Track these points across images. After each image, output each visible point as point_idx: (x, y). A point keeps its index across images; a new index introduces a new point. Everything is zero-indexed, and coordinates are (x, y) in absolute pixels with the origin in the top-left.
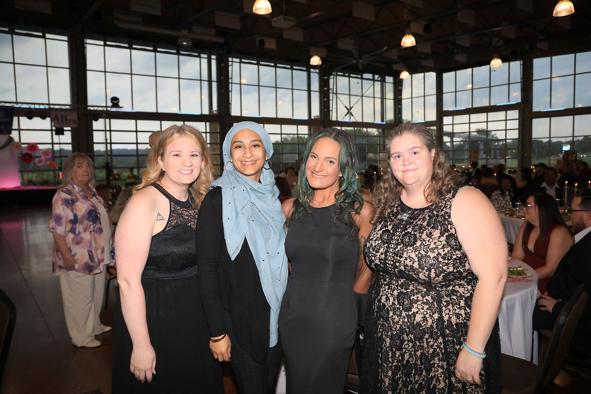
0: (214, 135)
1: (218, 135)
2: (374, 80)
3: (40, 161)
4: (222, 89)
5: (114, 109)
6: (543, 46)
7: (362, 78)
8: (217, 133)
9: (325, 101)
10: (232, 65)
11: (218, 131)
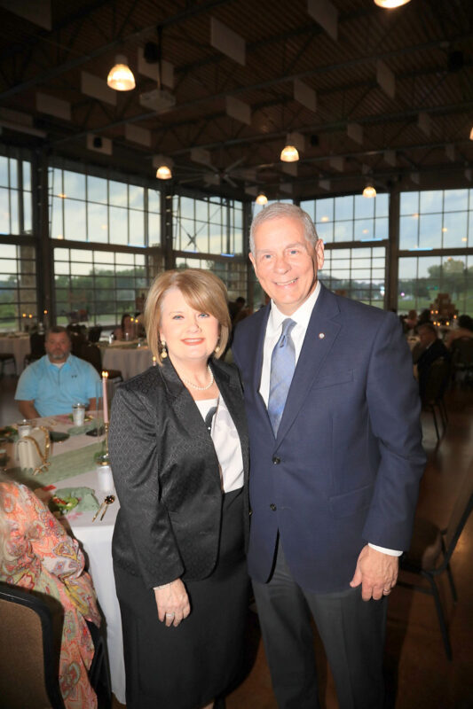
0: (26, 263)
1: (34, 263)
2: (221, 204)
4: (38, 202)
6: (415, 178)
7: (209, 202)
8: (33, 260)
9: (167, 226)
10: (53, 171)
11: (34, 257)
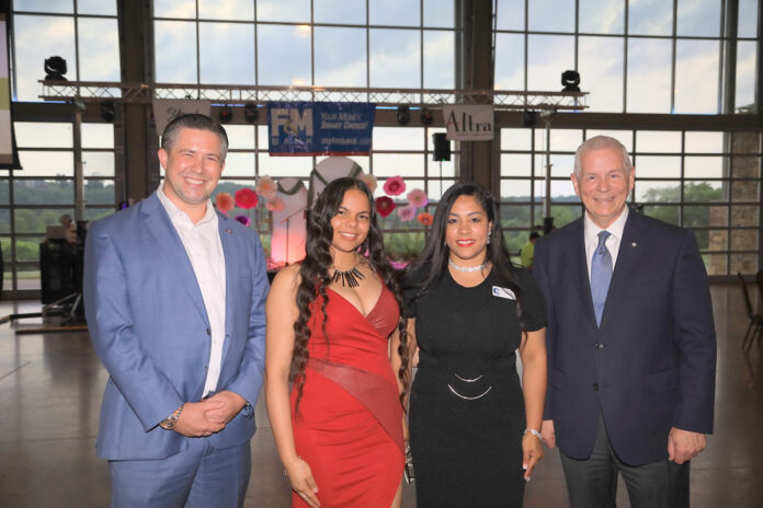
3: (406, 213)
5: (567, 101)
